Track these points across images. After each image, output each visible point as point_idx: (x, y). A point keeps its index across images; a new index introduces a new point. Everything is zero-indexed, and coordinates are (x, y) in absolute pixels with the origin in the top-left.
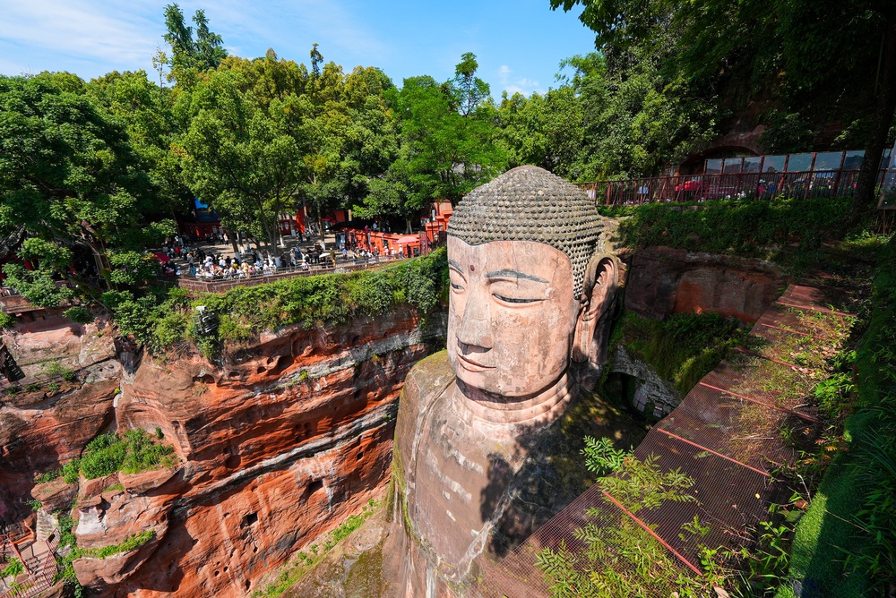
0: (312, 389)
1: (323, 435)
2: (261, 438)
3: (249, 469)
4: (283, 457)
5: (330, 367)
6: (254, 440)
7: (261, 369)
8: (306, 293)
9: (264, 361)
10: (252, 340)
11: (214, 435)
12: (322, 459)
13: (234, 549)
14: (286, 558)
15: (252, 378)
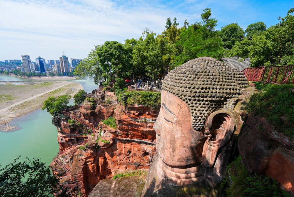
0: (147, 125)
1: (150, 140)
2: (134, 132)
3: (131, 139)
4: (139, 140)
5: (152, 121)
6: (132, 132)
7: (134, 114)
8: (147, 96)
9: (135, 112)
10: (133, 105)
11: (123, 126)
12: (149, 147)
13: (125, 157)
14: (137, 169)
15: (132, 115)
